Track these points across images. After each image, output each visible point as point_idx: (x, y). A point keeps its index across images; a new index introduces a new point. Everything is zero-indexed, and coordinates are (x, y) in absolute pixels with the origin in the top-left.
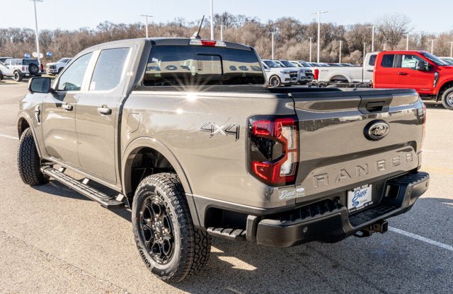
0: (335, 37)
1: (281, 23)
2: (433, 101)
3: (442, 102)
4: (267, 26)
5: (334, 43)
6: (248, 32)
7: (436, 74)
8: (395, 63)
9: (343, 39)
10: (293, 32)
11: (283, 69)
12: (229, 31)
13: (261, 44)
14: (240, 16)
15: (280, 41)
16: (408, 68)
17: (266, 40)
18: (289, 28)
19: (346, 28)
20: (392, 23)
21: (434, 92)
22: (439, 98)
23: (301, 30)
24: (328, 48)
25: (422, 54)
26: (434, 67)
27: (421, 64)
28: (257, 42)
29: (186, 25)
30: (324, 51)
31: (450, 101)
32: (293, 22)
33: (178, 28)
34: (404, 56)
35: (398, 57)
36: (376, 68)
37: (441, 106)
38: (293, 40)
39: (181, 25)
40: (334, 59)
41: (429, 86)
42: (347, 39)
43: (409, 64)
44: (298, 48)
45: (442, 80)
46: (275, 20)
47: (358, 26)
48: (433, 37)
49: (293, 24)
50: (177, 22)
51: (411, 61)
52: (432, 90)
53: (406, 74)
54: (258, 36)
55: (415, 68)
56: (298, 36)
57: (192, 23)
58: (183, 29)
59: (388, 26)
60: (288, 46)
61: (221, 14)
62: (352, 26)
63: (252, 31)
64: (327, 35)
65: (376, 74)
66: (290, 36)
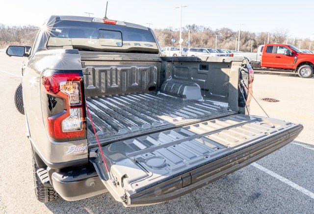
0: (250, 39)
1: (222, 31)
2: (294, 73)
3: (298, 73)
4: (215, 32)
5: (249, 41)
6: (205, 35)
7: (296, 58)
8: (273, 51)
9: (254, 40)
10: (229, 35)
11: (217, 54)
12: (195, 34)
13: (211, 41)
14: (201, 26)
15: (222, 40)
16: (281, 54)
17: (214, 39)
18: (227, 33)
19: (256, 34)
20: (280, 32)
21: (294, 68)
22: (297, 71)
23: (233, 35)
24: (246, 44)
25: (289, 46)
26: (295, 53)
27: (288, 51)
28: (209, 40)
29: (174, 30)
30: (244, 46)
31: (302, 73)
32: (229, 30)
33: (169, 32)
34: (278, 47)
35: (276, 47)
36: (263, 54)
37: (297, 76)
38: (228, 40)
39: (171, 30)
40: (249, 50)
41: (292, 64)
42: (256, 40)
43: (281, 51)
44: (230, 43)
45: (299, 61)
46: (219, 29)
47: (262, 33)
48: (301, 40)
49: (229, 32)
50: (169, 28)
51: (282, 50)
52: (293, 66)
53: (279, 57)
54: (210, 37)
55: (284, 54)
56: (231, 38)
57: (177, 29)
58: (171, 32)
59: (278, 34)
60: (226, 42)
61: (191, 25)
62: (259, 33)
63: (207, 34)
64: (246, 38)
65: (263, 57)
66: (227, 38)
